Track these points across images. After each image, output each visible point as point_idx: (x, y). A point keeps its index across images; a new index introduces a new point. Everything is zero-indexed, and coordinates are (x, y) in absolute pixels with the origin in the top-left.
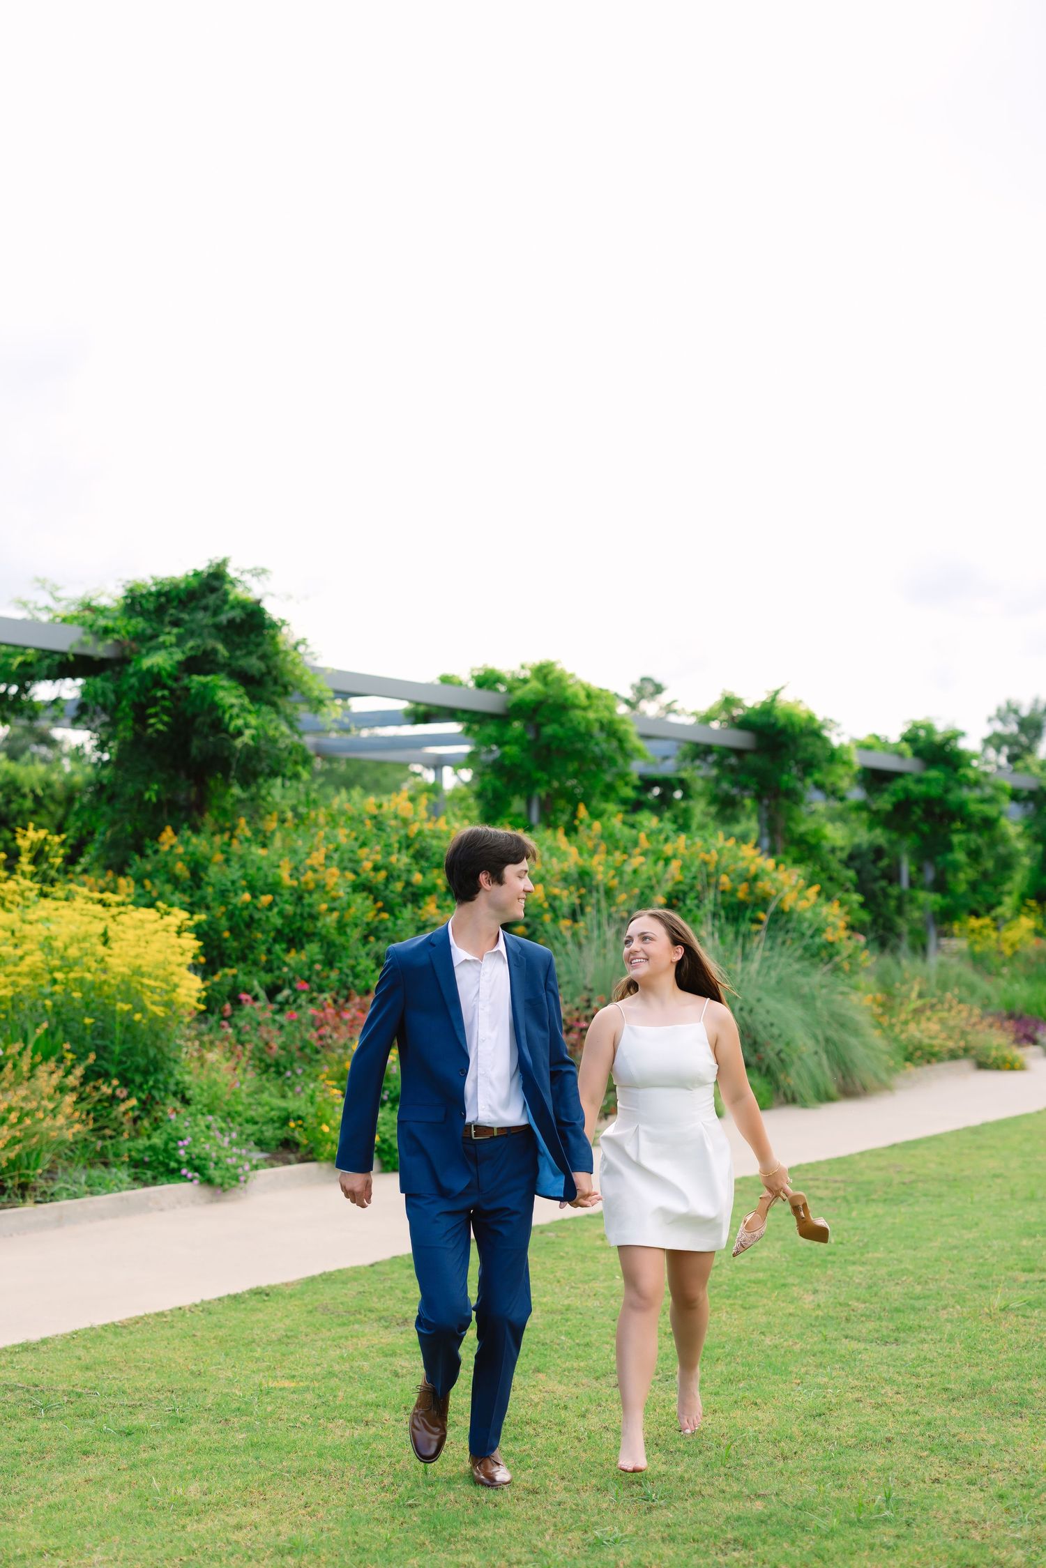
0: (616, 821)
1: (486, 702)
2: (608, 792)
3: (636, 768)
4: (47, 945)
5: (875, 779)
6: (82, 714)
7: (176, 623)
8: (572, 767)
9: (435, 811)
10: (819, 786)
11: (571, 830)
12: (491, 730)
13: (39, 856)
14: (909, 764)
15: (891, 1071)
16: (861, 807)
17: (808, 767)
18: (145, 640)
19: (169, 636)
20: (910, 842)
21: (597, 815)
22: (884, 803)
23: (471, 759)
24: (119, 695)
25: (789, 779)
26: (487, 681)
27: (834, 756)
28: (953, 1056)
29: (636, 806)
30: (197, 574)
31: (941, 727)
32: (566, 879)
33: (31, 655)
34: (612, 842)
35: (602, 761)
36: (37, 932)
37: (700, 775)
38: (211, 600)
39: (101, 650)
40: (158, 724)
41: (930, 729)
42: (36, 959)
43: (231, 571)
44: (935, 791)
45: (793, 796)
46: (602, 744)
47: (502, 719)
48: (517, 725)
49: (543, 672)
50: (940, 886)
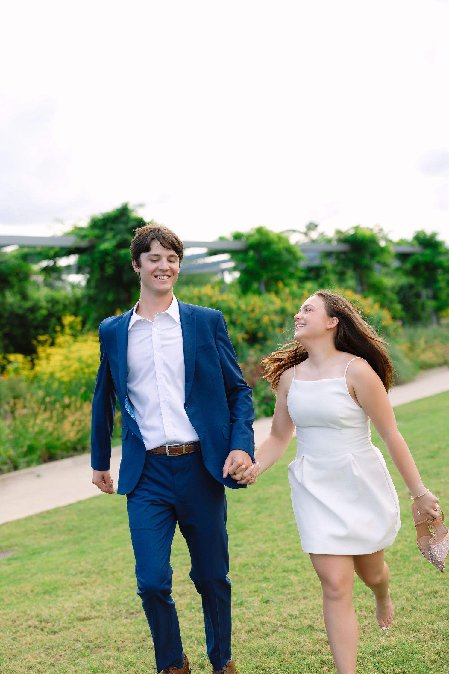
0: (294, 287)
1: (238, 245)
2: (291, 276)
3: (302, 264)
4: (80, 360)
5: (403, 257)
6: (79, 269)
7: (111, 229)
8: (275, 267)
9: (222, 291)
10: (379, 262)
11: (277, 293)
12: (241, 256)
13: (72, 327)
14: (417, 248)
15: (414, 374)
16: (398, 269)
17: (373, 255)
18: (100, 238)
19: (109, 235)
20: (421, 281)
21: (286, 285)
22: (408, 266)
23: (235, 269)
24: (93, 261)
25: (366, 261)
26: (237, 237)
27: (383, 250)
28: (440, 365)
29: (303, 280)
30: (118, 210)
31: (428, 232)
32: (276, 313)
33: (57, 249)
34: (294, 296)
35: (287, 264)
36: (76, 355)
37: (330, 263)
38: (124, 219)
39: (84, 244)
40: (110, 270)
41: (424, 233)
42: (76, 365)
43: (130, 207)
44: (428, 259)
45: (368, 268)
46: (286, 257)
47: (245, 251)
48: (251, 253)
49: (260, 231)
50: (435, 297)
